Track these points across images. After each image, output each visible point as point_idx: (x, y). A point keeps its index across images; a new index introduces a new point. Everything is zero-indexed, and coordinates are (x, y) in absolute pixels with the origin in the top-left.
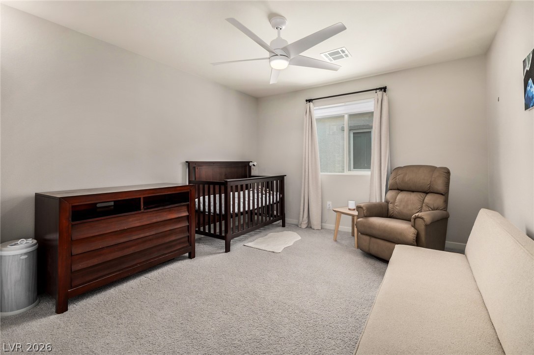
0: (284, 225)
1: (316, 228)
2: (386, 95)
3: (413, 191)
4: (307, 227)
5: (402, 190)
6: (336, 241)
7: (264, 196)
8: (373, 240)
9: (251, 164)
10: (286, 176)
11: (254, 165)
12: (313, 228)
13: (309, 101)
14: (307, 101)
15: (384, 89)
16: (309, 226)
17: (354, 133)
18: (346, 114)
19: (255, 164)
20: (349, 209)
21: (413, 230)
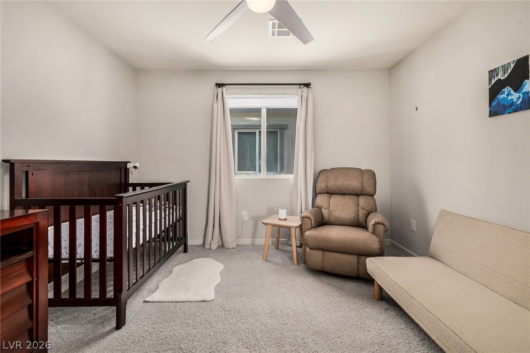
0: (185, 251)
1: (231, 247)
2: (311, 92)
3: (344, 194)
4: (218, 247)
5: (332, 194)
6: (266, 260)
7: (153, 213)
8: (327, 253)
9: (129, 165)
10: (189, 181)
11: (135, 167)
12: (226, 247)
13: (219, 85)
14: (217, 85)
15: (307, 85)
16: (222, 246)
17: (239, 133)
18: (264, 107)
19: (137, 165)
20: (280, 219)
21: (374, 238)
